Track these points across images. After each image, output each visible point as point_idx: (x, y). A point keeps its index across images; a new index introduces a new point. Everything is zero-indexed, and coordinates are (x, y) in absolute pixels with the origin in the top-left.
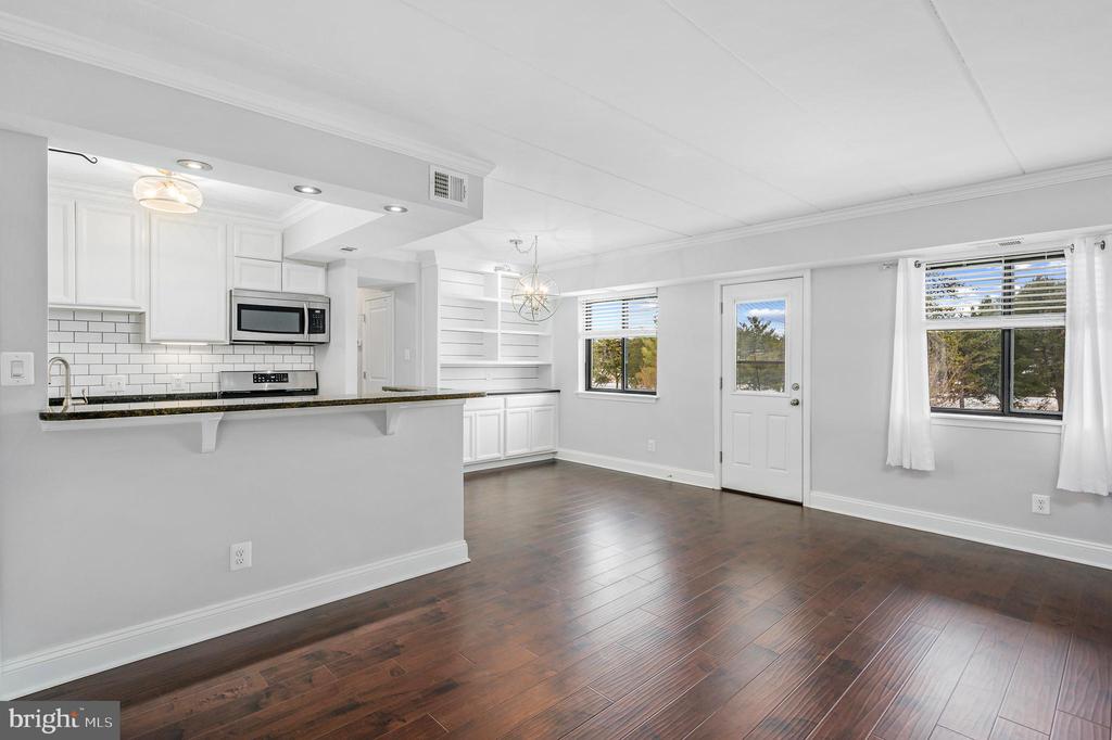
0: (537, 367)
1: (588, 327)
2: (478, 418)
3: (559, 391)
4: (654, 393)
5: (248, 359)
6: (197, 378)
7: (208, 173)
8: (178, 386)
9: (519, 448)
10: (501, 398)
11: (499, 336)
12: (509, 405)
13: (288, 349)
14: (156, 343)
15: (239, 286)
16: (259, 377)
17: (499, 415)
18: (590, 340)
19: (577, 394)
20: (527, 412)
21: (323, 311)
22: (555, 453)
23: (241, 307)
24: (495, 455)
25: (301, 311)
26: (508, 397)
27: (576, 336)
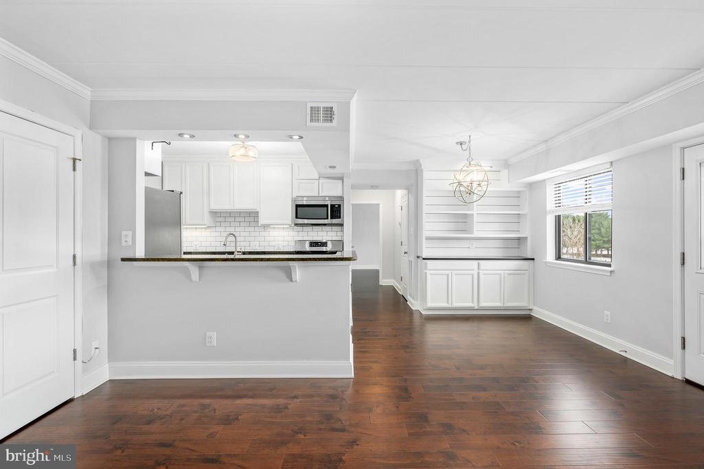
0: (519, 239)
1: (558, 205)
2: (454, 276)
3: (533, 259)
4: (609, 266)
5: (310, 234)
6: (286, 244)
7: (193, 139)
8: (279, 247)
9: (491, 300)
10: (475, 262)
11: (475, 215)
12: (482, 267)
13: (319, 228)
14: (266, 227)
15: (298, 195)
16: (313, 244)
17: (473, 275)
18: (559, 216)
19: (546, 262)
20: (500, 274)
21: (339, 205)
22: (531, 310)
23: (297, 206)
24: (470, 305)
25: (327, 206)
26: (480, 261)
27: (545, 213)
